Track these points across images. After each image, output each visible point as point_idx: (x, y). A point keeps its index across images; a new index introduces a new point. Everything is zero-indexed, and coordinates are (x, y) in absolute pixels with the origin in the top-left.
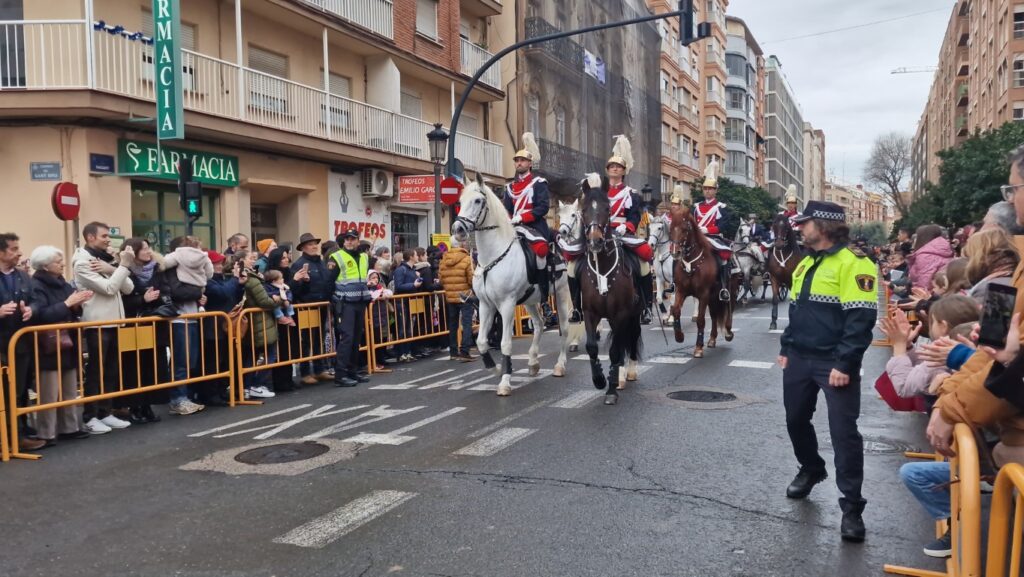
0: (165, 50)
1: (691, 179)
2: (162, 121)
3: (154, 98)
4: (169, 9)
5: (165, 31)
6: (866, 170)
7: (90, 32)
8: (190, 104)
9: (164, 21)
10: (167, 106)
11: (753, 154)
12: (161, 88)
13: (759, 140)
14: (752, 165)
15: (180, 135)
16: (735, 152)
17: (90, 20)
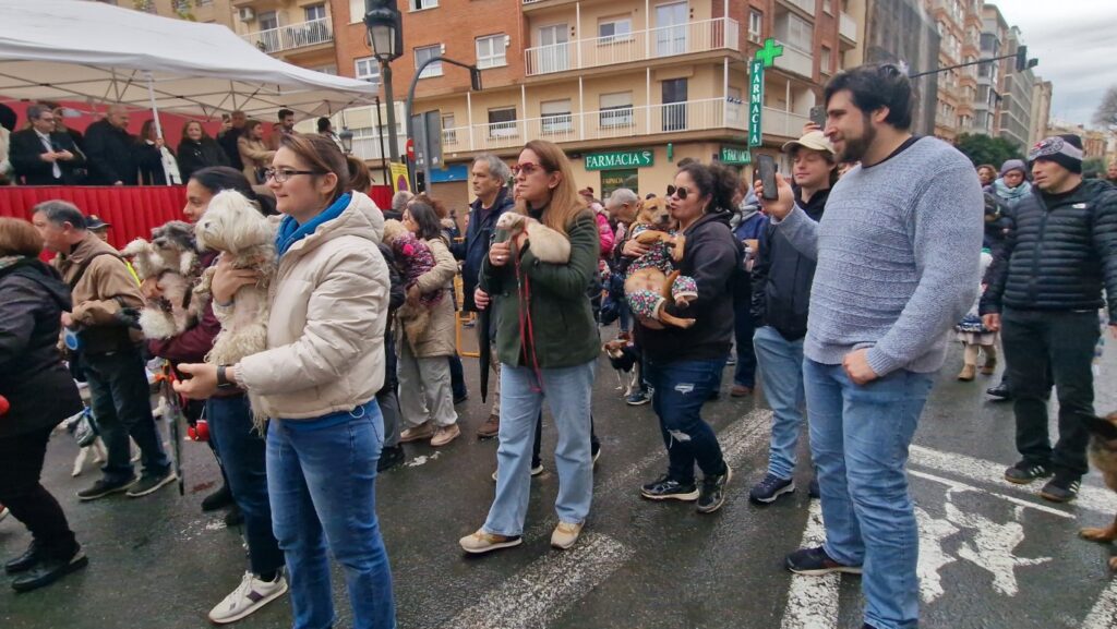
0: (756, 107)
1: (951, 136)
2: (752, 138)
3: (747, 129)
4: (760, 89)
5: (756, 99)
6: (1096, 115)
7: (725, 101)
8: (763, 131)
9: (756, 94)
10: (755, 131)
11: (993, 111)
12: (751, 124)
13: (998, 98)
14: (991, 118)
15: (761, 144)
16: (978, 112)
17: (725, 98)
